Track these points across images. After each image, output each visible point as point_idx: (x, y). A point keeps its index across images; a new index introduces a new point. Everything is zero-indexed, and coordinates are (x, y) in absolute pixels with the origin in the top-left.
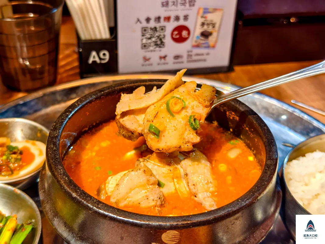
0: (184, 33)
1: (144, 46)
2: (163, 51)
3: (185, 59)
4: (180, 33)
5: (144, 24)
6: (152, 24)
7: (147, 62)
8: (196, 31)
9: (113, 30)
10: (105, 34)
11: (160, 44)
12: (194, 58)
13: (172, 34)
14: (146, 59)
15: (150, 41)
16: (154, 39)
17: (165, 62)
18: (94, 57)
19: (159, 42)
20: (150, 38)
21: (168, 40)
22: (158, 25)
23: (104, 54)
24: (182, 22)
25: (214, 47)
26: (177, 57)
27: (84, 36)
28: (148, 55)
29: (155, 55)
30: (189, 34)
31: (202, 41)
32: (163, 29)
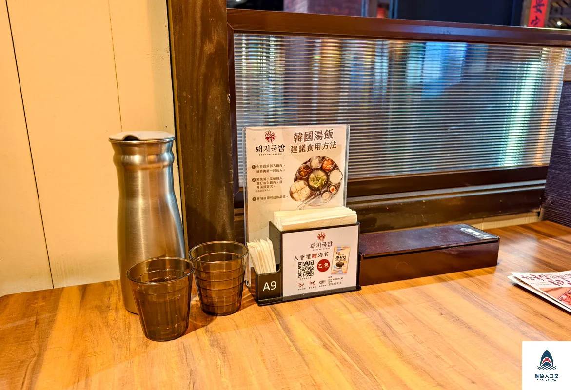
0: (326, 265)
1: (300, 276)
2: (313, 278)
3: (327, 283)
4: (323, 265)
5: (300, 260)
6: (305, 260)
7: (302, 287)
8: (333, 263)
9: (279, 266)
10: (273, 269)
11: (310, 273)
12: (333, 282)
13: (318, 266)
14: (301, 285)
15: (304, 271)
16: (306, 270)
17: (314, 286)
18: (266, 287)
19: (310, 272)
20: (303, 270)
21: (316, 270)
22: (308, 260)
23: (273, 284)
24: (324, 257)
25: (346, 273)
26: (321, 282)
27: (260, 271)
28: (303, 282)
29: (307, 281)
30: (329, 265)
31: (337, 269)
32: (312, 263)
